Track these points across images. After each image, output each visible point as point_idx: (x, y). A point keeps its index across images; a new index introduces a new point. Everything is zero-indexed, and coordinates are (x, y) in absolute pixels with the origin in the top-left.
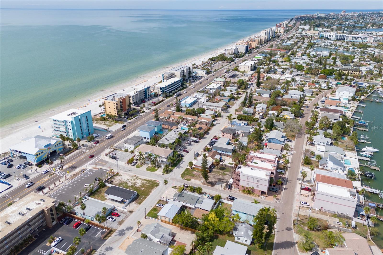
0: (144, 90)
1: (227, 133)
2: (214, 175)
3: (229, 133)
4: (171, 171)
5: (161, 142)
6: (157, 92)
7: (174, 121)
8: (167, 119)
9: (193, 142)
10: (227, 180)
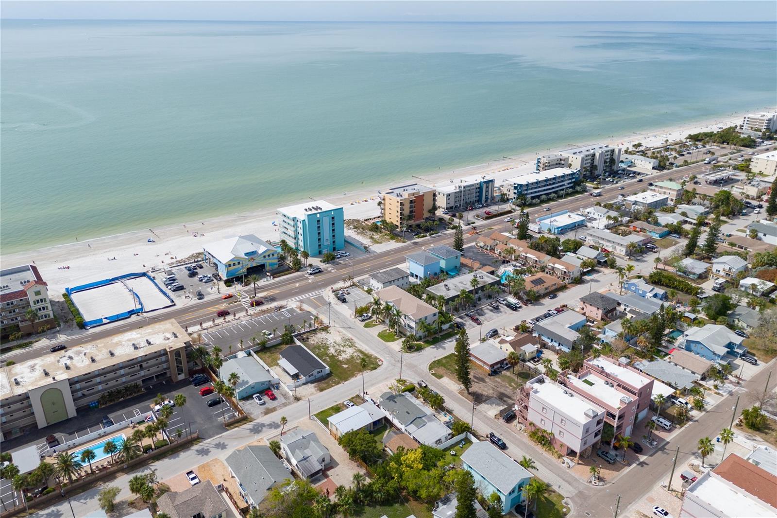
0: (478, 186)
1: (591, 305)
2: (496, 384)
3: (594, 306)
4: (419, 349)
5: (433, 290)
6: (508, 193)
7: (500, 256)
8: (488, 248)
9: (505, 307)
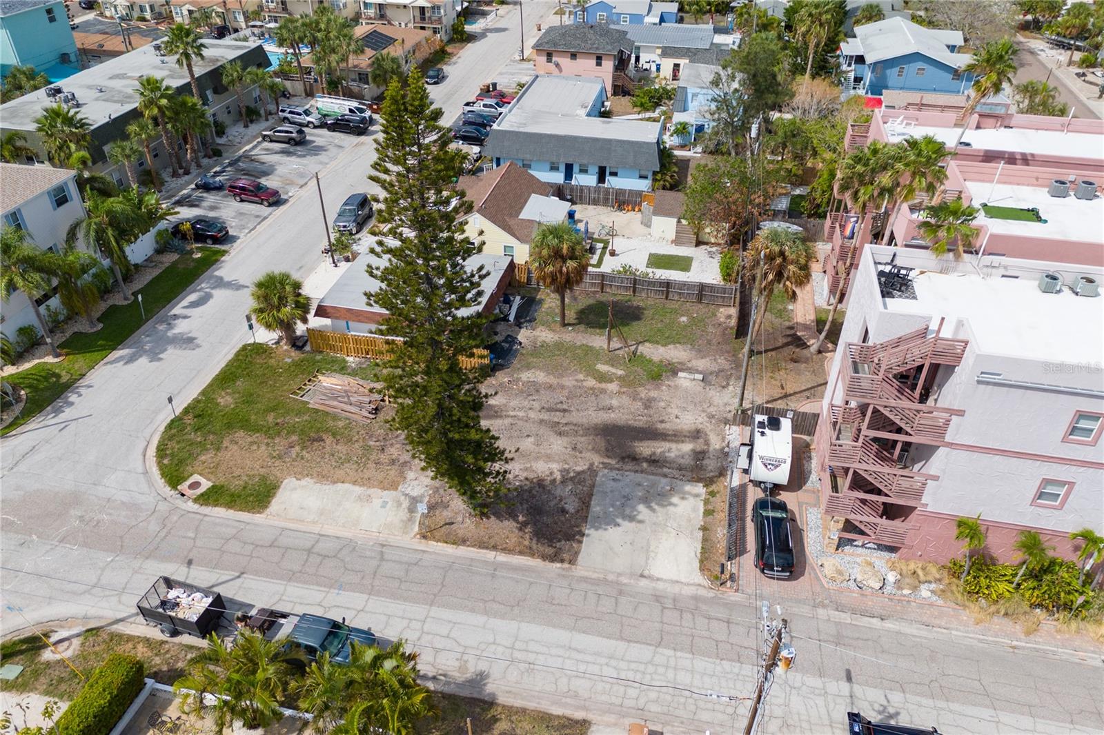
1: (574, 56)
2: (546, 398)
3: (587, 54)
8: (148, 15)
9: (324, 132)
10: (696, 434)
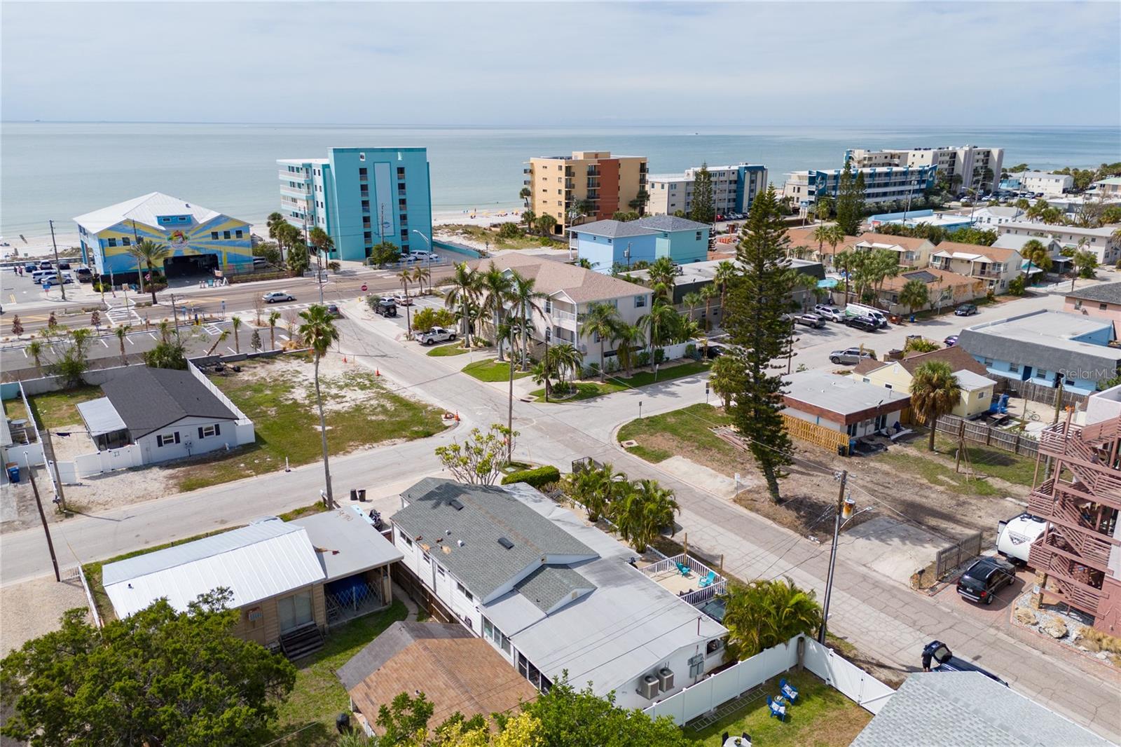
0: (734, 177)
1: (1103, 306)
2: (880, 478)
3: (1117, 306)
4: (588, 396)
6: (795, 195)
9: (844, 326)
10: (987, 529)
